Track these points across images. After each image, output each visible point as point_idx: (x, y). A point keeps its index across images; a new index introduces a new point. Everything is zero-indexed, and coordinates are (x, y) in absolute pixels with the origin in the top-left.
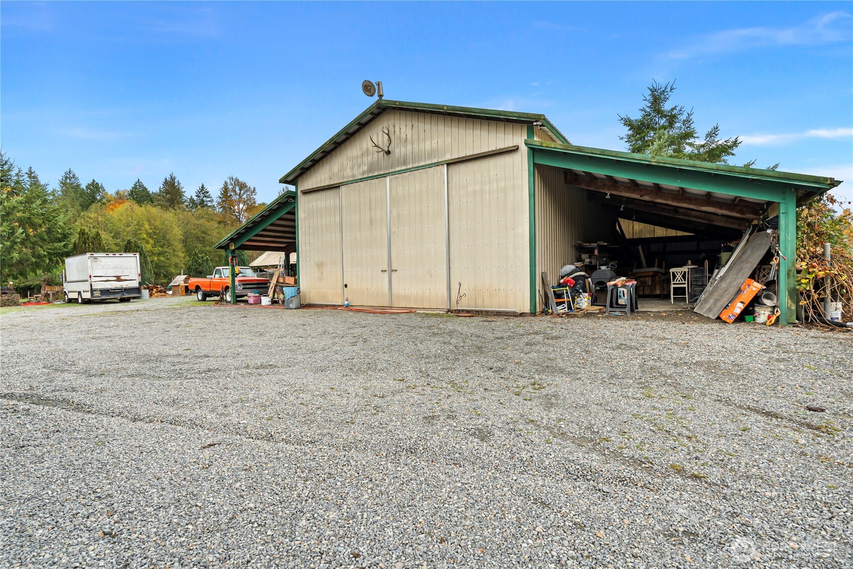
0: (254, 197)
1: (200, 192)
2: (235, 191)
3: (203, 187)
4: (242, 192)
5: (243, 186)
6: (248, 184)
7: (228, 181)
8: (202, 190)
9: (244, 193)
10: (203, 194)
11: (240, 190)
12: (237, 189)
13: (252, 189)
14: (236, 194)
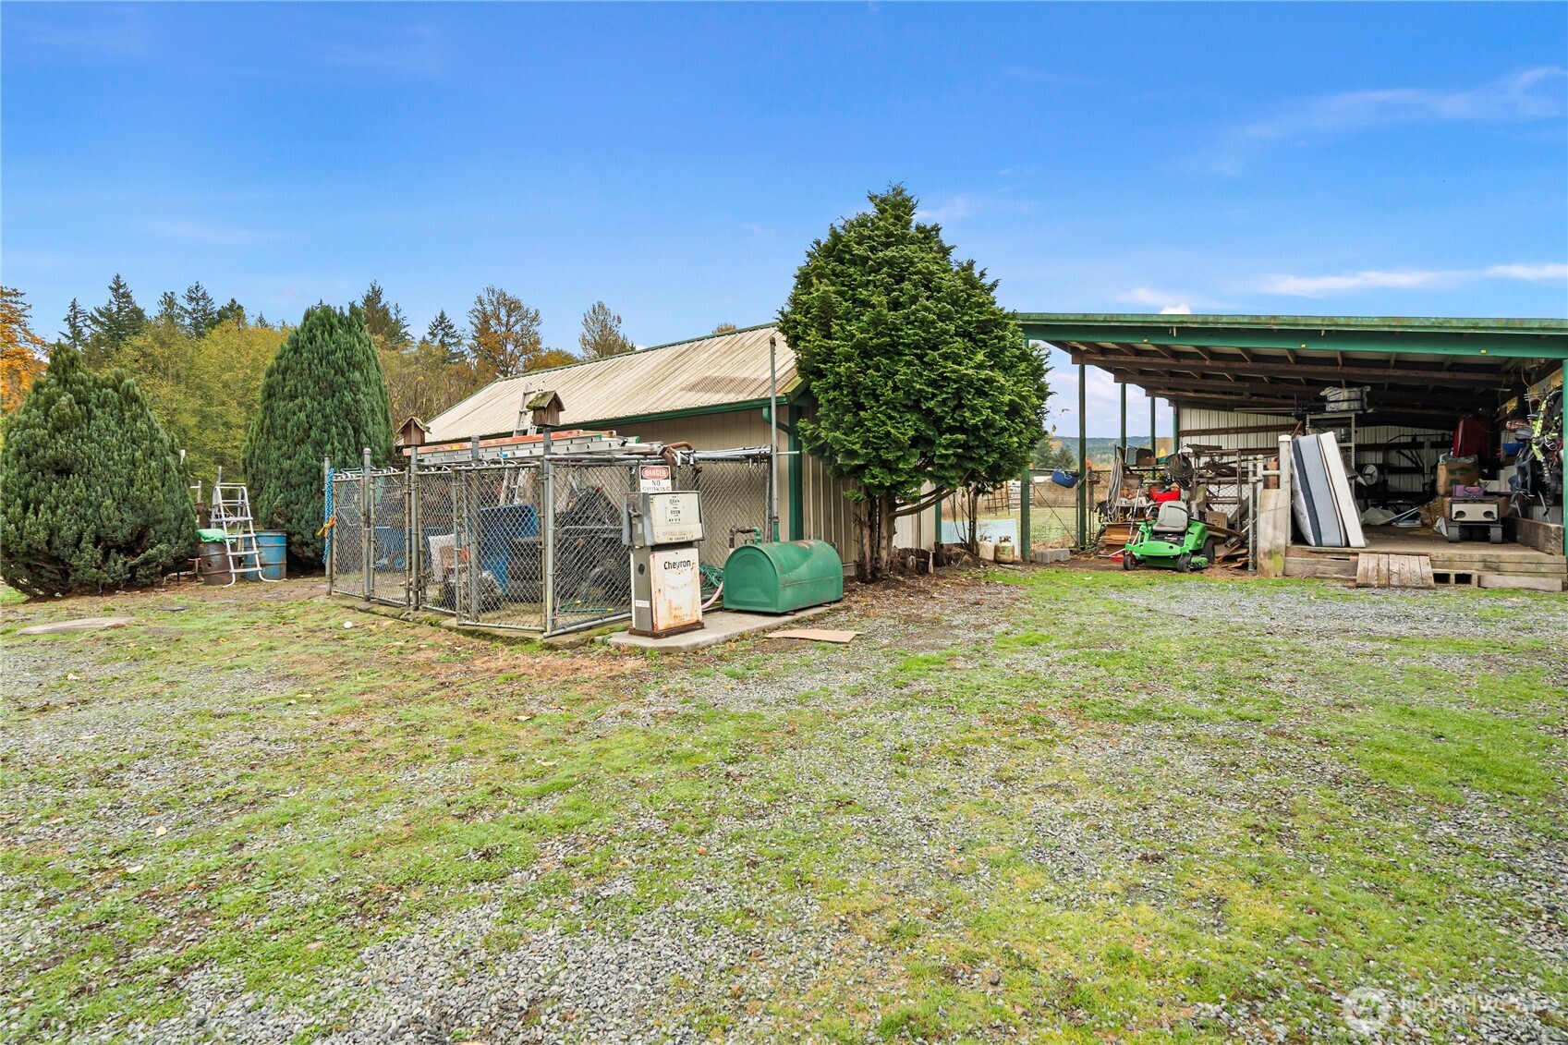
0: (537, 329)
1: (436, 327)
2: (498, 318)
3: (442, 316)
4: (512, 320)
5: (513, 307)
6: (525, 304)
7: (485, 297)
8: (441, 323)
9: (516, 322)
10: (443, 329)
11: (509, 316)
12: (503, 313)
13: (533, 314)
14: (500, 323)
